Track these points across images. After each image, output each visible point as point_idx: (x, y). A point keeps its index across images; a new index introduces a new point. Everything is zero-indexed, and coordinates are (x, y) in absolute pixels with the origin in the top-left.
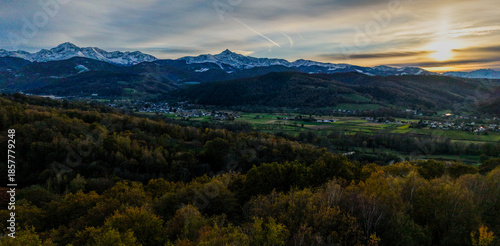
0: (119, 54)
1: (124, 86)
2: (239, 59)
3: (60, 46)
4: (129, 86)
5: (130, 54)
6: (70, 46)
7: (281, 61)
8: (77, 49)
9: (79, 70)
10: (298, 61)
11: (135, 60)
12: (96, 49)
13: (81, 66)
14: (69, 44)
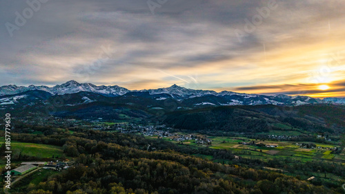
0: (104, 87)
1: (119, 113)
2: (183, 91)
3: (67, 83)
4: (122, 113)
5: (111, 87)
6: (74, 82)
7: (211, 92)
8: (79, 85)
9: (84, 100)
10: (223, 92)
11: (114, 91)
12: (90, 84)
13: (85, 98)
14: (73, 81)
